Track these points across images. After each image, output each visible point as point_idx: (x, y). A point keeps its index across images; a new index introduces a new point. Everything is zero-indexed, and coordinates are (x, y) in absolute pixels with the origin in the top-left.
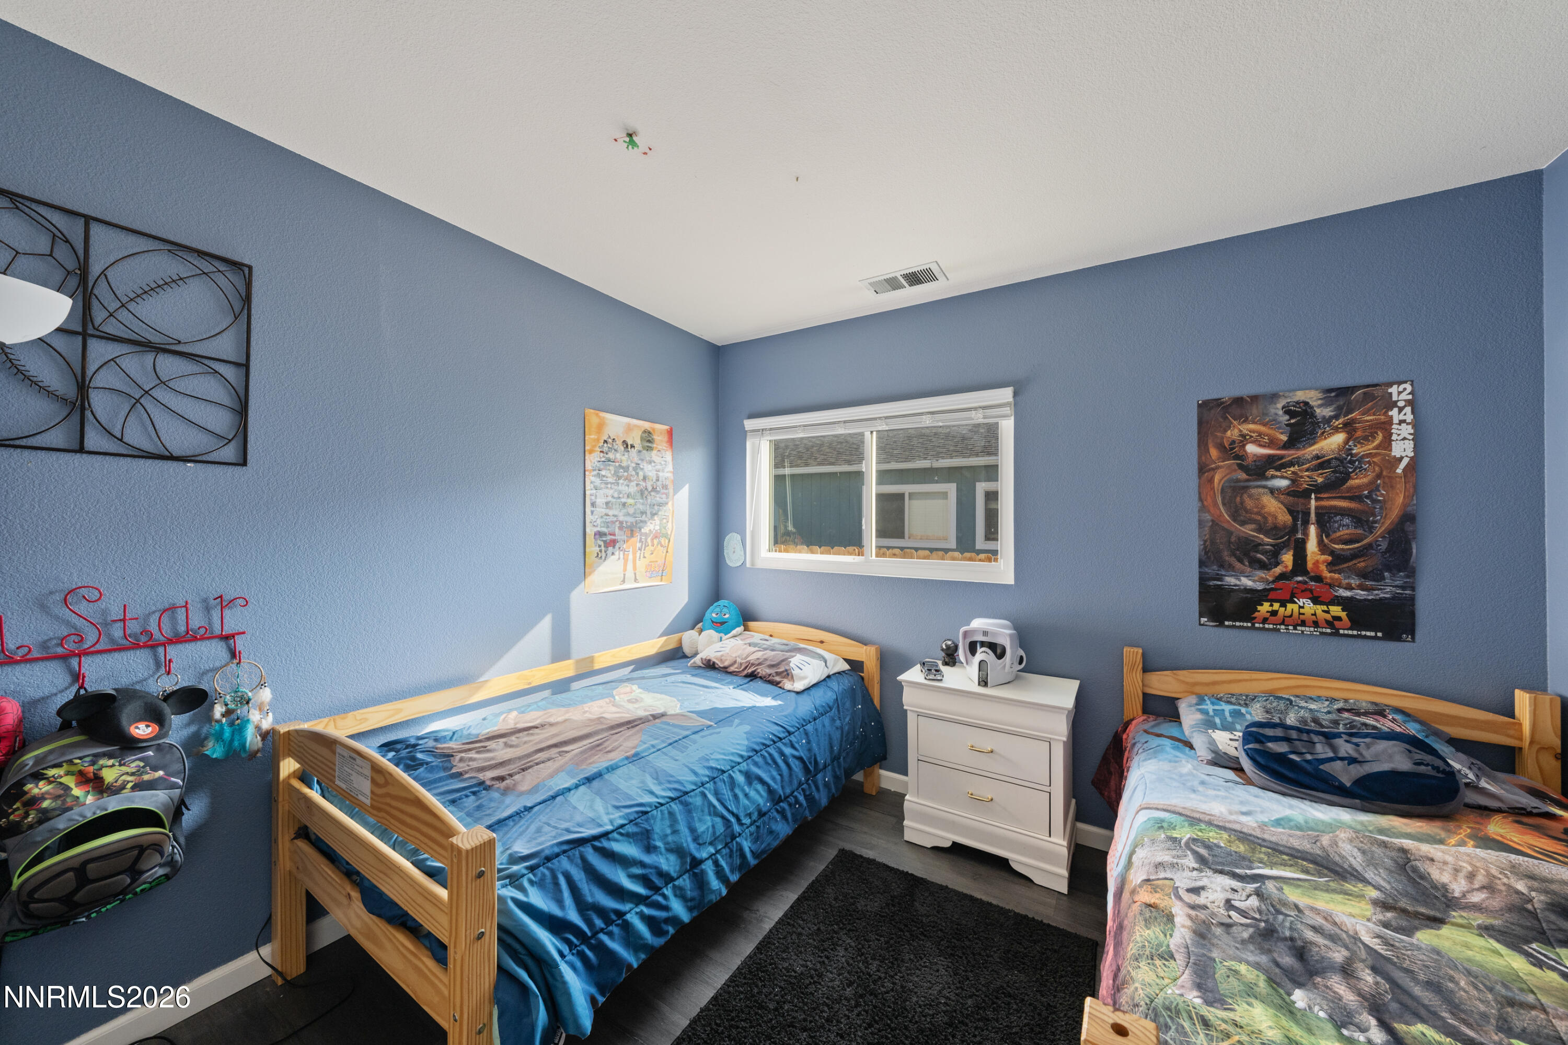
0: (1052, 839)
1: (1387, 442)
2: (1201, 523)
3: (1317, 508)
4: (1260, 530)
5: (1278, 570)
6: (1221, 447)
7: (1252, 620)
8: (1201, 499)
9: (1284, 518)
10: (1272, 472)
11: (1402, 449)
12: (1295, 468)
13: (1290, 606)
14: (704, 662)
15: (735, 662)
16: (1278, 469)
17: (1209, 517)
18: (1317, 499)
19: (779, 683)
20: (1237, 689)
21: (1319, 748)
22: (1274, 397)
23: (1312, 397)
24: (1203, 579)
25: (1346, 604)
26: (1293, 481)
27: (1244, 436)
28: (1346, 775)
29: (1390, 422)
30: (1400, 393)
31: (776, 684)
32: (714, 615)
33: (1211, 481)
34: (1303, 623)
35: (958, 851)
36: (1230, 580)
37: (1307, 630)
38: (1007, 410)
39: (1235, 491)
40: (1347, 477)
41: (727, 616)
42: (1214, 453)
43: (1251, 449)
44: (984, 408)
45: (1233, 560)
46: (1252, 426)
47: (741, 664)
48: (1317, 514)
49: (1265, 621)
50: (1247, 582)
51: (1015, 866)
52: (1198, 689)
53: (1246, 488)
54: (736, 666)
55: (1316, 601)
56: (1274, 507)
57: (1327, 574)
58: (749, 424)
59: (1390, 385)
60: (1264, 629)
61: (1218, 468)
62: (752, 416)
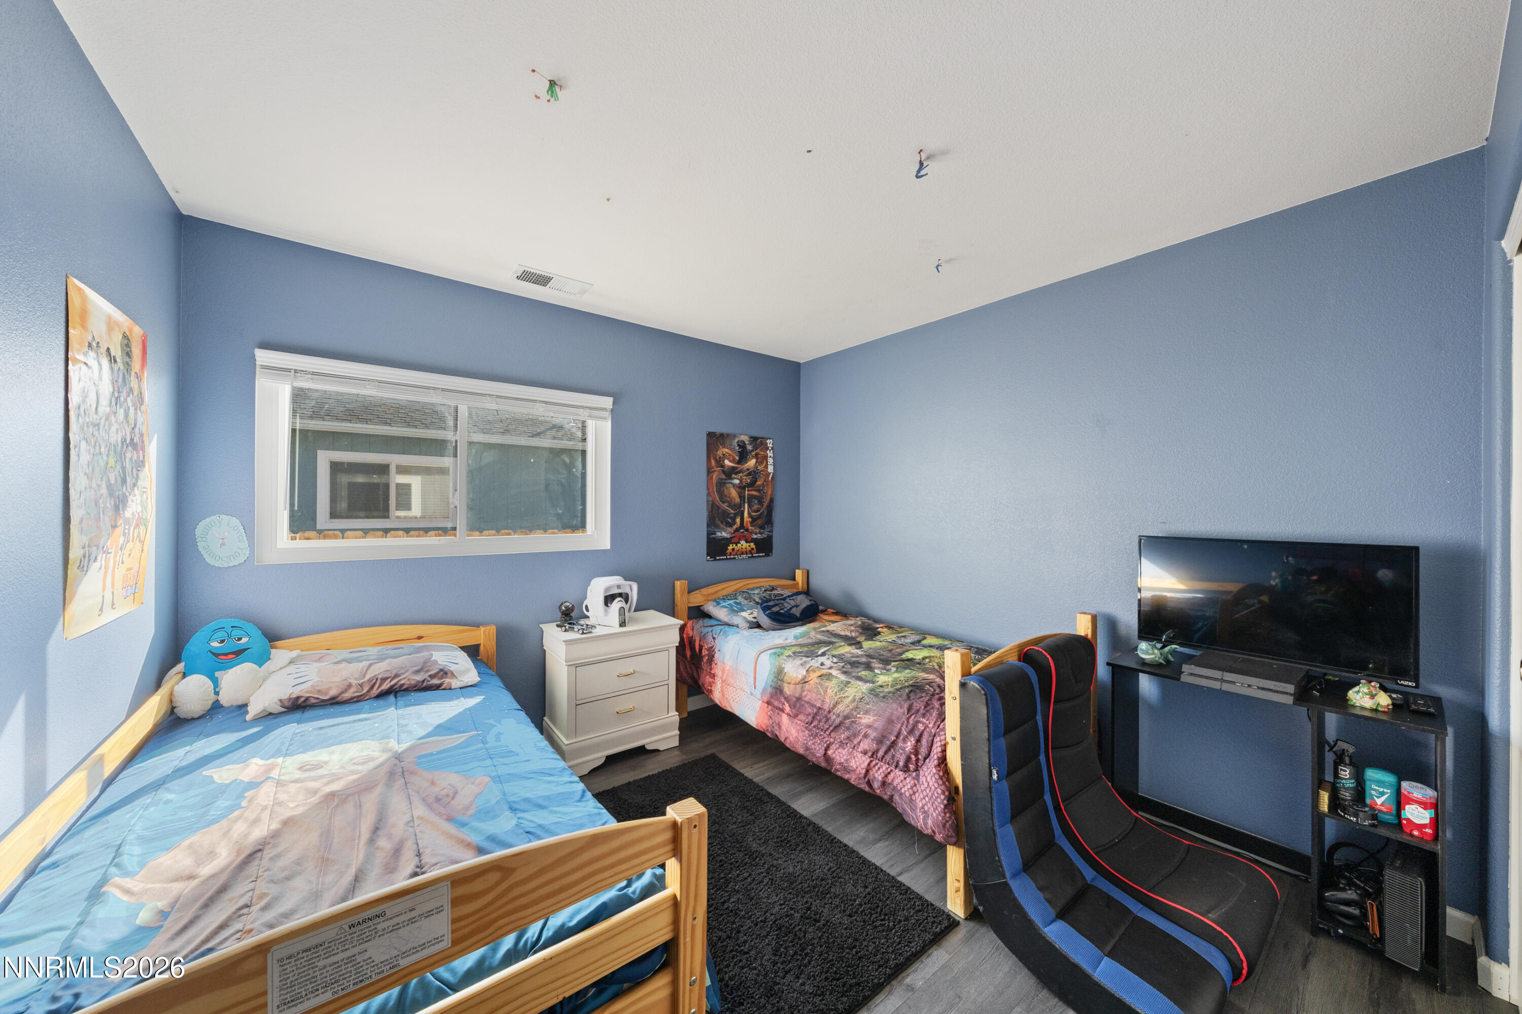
0: (670, 715)
1: (766, 467)
2: (708, 501)
3: (748, 495)
4: (729, 506)
5: (735, 527)
6: (715, 459)
7: (725, 554)
8: (708, 489)
9: (738, 500)
10: (734, 476)
11: (770, 469)
12: (740, 475)
13: (739, 545)
14: (286, 704)
15: (350, 686)
16: (736, 474)
17: (711, 499)
18: (748, 490)
19: (441, 685)
20: (725, 592)
21: (786, 605)
22: (734, 436)
23: (745, 438)
24: (709, 534)
25: (755, 541)
26: (741, 481)
27: (724, 455)
28: (797, 612)
29: (767, 456)
30: (770, 443)
31: (437, 687)
32: (215, 644)
33: (712, 478)
34: (743, 554)
35: (612, 760)
36: (719, 534)
37: (744, 556)
38: (607, 414)
39: (721, 484)
40: (756, 481)
41: (244, 640)
42: (713, 462)
43: (727, 462)
44: (591, 408)
45: (719, 523)
46: (726, 450)
47: (361, 685)
48: (748, 498)
49: (730, 554)
50: (724, 534)
51: (649, 747)
52: (713, 597)
53: (725, 483)
54: (352, 690)
55: (747, 542)
56: (734, 493)
57: (750, 528)
58: (263, 356)
59: (767, 439)
60: (730, 559)
61: (714, 471)
62: (266, 345)
